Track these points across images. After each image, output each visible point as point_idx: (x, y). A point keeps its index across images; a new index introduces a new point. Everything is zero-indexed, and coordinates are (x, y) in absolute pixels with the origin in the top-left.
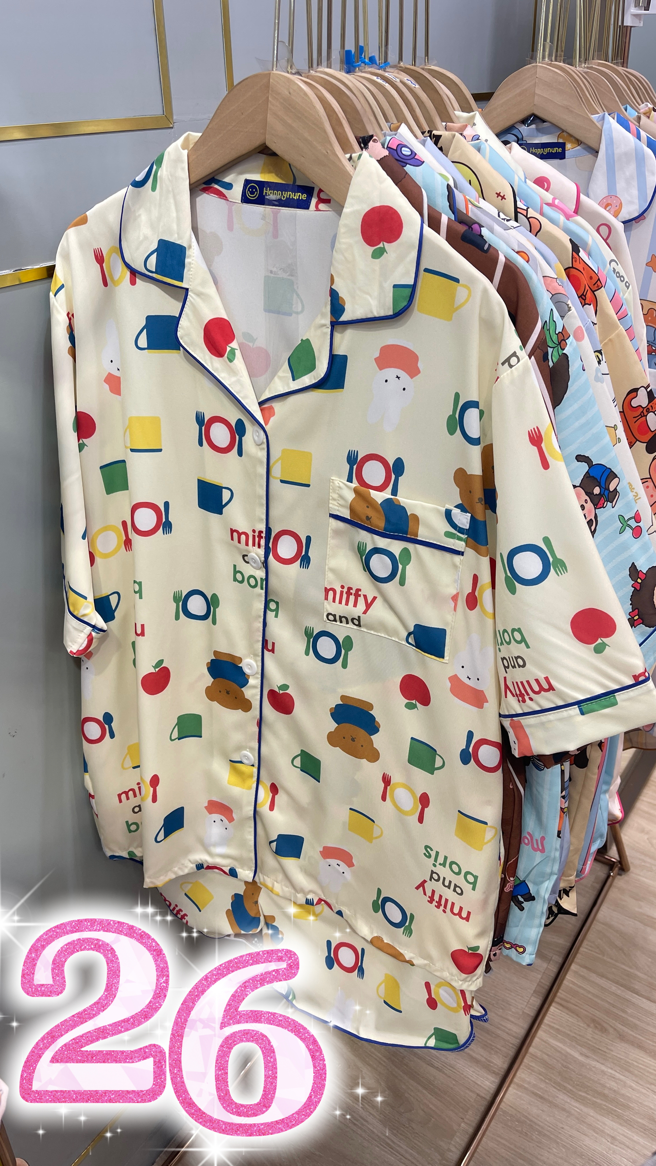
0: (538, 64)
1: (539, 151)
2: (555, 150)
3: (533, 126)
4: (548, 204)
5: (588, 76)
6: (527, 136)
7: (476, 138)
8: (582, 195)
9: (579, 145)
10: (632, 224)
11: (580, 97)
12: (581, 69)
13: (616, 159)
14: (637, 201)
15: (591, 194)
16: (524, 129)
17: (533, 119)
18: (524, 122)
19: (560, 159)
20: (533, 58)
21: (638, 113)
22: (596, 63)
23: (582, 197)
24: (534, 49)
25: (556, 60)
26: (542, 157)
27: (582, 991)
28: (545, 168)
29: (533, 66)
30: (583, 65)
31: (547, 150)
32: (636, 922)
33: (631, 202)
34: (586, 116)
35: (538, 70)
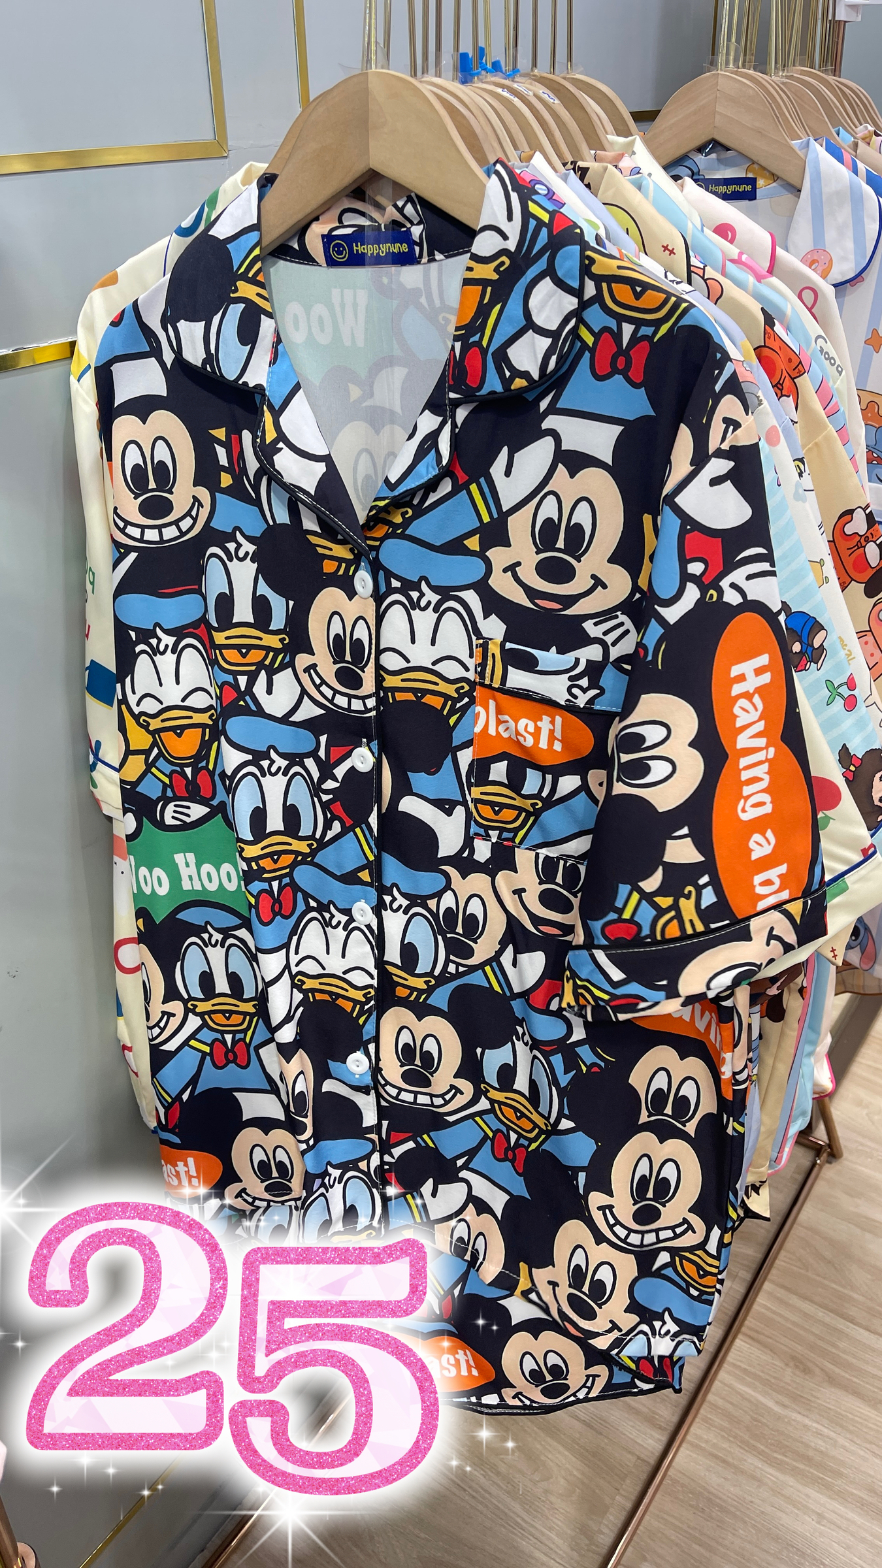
0: (719, 72)
1: (722, 189)
2: (742, 188)
3: (714, 156)
4: (732, 261)
5: (786, 87)
6: (705, 169)
7: (636, 171)
8: (778, 249)
9: (775, 181)
10: (845, 289)
11: (777, 116)
12: (778, 79)
13: (824, 198)
14: (852, 257)
15: (791, 247)
16: (700, 159)
17: (714, 145)
18: (700, 150)
19: (750, 200)
20: (713, 64)
21: (855, 138)
22: (798, 71)
23: (779, 251)
24: (714, 52)
25: (744, 67)
26: (725, 197)
27: (778, 1319)
28: (729, 212)
29: (714, 75)
30: (780, 74)
31: (732, 188)
32: (850, 1225)
33: (844, 259)
34: (784, 142)
35: (720, 80)
